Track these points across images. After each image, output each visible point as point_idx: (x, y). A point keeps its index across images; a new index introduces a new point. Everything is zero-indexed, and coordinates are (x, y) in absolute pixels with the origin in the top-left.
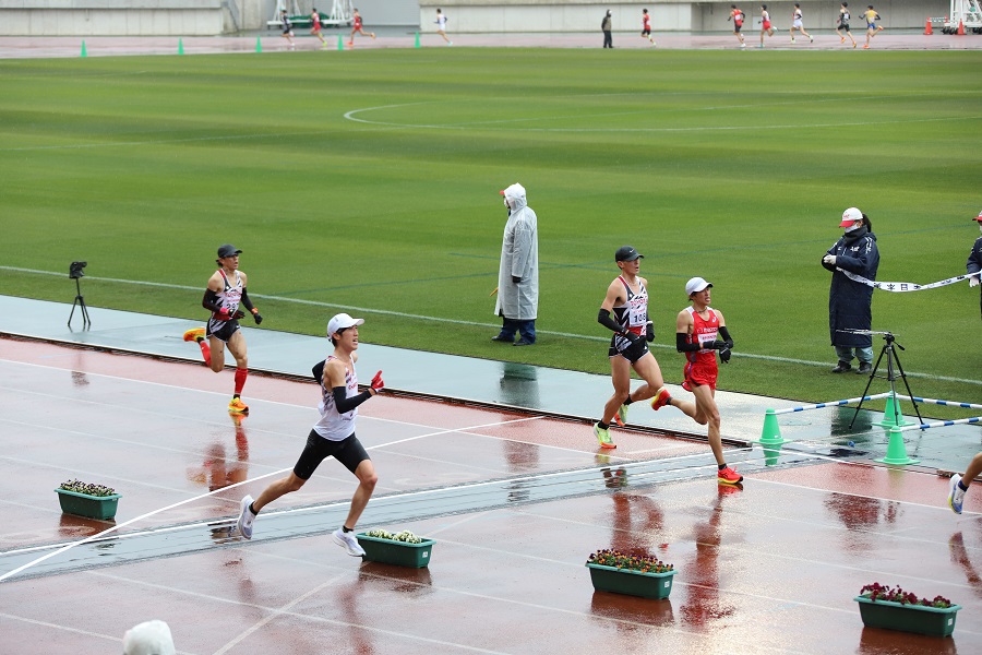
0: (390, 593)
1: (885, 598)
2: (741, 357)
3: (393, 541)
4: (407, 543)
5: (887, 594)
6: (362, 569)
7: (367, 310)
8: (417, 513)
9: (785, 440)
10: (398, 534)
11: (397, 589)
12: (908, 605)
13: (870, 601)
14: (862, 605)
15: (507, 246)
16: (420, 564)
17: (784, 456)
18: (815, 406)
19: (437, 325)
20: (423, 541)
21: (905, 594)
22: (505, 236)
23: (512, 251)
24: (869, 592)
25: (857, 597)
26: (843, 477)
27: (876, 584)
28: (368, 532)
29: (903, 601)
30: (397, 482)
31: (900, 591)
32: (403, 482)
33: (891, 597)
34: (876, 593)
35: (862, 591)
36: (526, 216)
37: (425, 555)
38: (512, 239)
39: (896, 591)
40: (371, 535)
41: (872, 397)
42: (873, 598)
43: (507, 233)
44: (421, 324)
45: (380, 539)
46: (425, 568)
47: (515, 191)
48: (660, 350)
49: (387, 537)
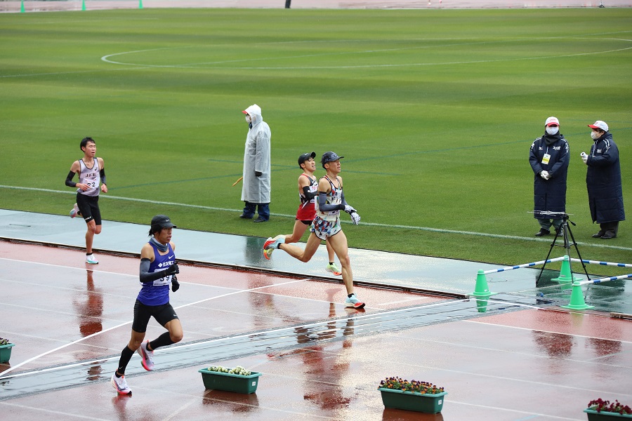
0: (231, 414)
1: (607, 410)
2: (443, 232)
3: (229, 374)
4: (240, 375)
5: (609, 406)
6: (206, 396)
7: (159, 202)
8: (237, 353)
9: (492, 293)
10: (233, 369)
11: (237, 410)
12: (625, 415)
13: (596, 412)
14: (590, 415)
16: (250, 390)
18: (512, 267)
19: (213, 212)
20: (252, 373)
21: (622, 406)
23: (255, 153)
24: (595, 406)
25: (585, 409)
26: (542, 320)
27: (600, 400)
28: (209, 368)
29: (621, 412)
30: (215, 329)
31: (618, 404)
32: (219, 329)
33: (611, 409)
34: (600, 406)
35: (590, 405)
37: (254, 384)
39: (615, 405)
40: (212, 370)
41: (552, 260)
42: (599, 410)
43: (248, 142)
44: (201, 212)
45: (219, 373)
46: (253, 394)
47: (254, 110)
48: (383, 228)
49: (224, 372)
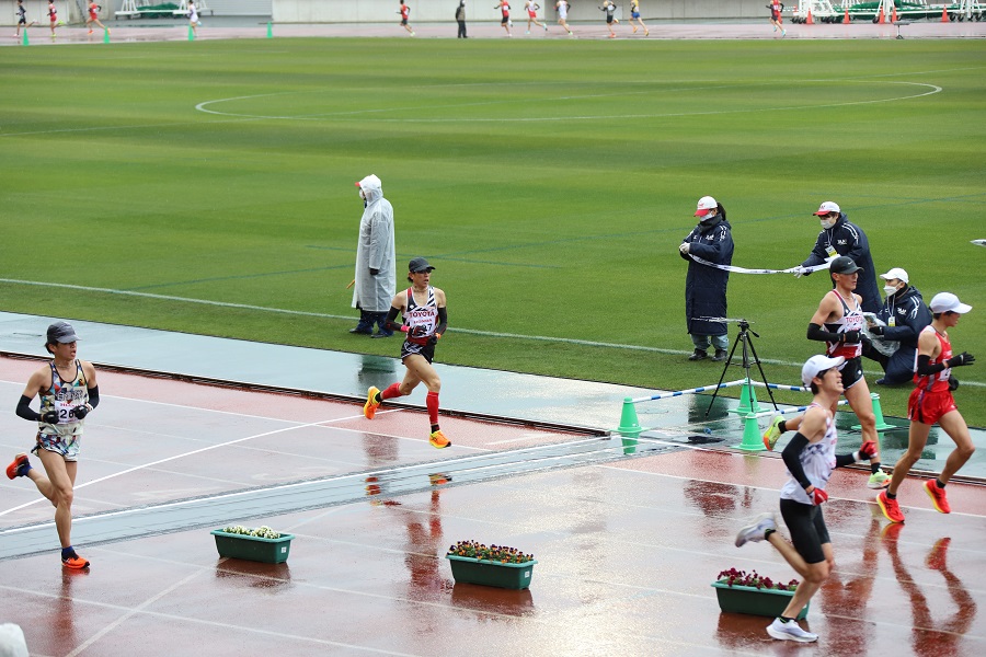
0: (248, 589)
1: (741, 583)
2: (598, 346)
3: (251, 537)
4: (265, 539)
5: (744, 579)
6: (220, 566)
7: (222, 304)
8: (275, 509)
9: (643, 429)
10: (256, 530)
11: (255, 585)
12: (764, 590)
13: (727, 586)
14: (719, 590)
15: (364, 238)
16: (279, 559)
17: (642, 445)
18: (672, 393)
19: (294, 318)
20: (282, 536)
21: (761, 578)
22: (362, 228)
23: (369, 243)
24: (726, 578)
25: (714, 583)
26: (699, 464)
27: (733, 570)
28: (225, 529)
29: (758, 586)
30: (254, 477)
31: (756, 576)
32: (261, 477)
33: (747, 583)
34: (732, 579)
35: (719, 577)
36: (382, 208)
37: (284, 550)
38: (369, 231)
39: (752, 576)
40: (229, 531)
41: (728, 384)
42: (730, 583)
43: (363, 225)
44: (277, 318)
45: (238, 535)
46: (283, 564)
47: (371, 182)
48: (518, 341)
49: (245, 533)
